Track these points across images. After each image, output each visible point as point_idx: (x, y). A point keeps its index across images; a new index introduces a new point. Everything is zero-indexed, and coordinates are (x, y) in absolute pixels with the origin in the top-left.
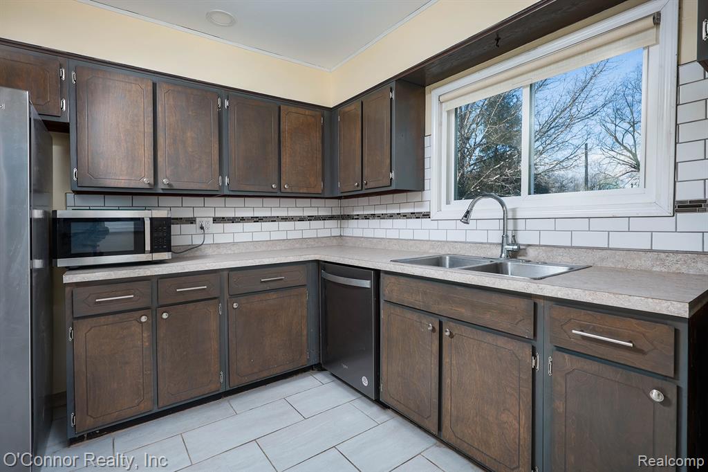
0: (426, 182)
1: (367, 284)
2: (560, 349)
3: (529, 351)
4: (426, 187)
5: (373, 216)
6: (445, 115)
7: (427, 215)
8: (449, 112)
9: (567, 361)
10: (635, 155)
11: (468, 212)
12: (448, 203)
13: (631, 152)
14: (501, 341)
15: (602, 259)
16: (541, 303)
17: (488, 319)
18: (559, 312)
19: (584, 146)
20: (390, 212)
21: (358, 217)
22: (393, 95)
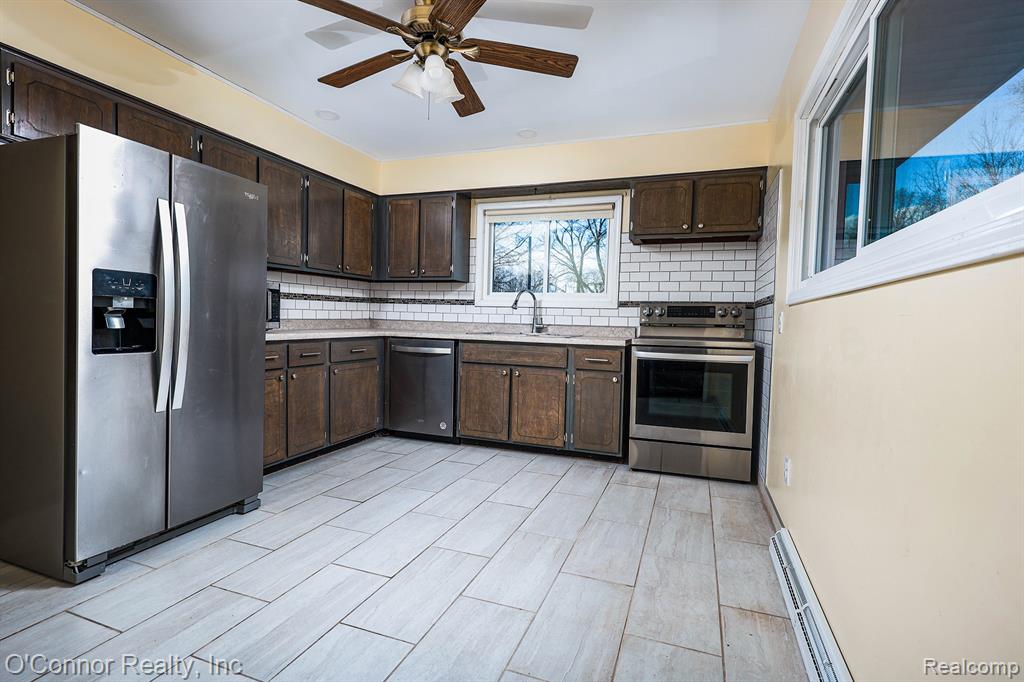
0: (471, 276)
1: (448, 351)
2: (578, 369)
3: (564, 374)
4: (471, 280)
5: (414, 301)
6: (487, 226)
7: (471, 302)
8: (490, 224)
9: (582, 375)
10: (572, 256)
11: (516, 301)
12: (488, 294)
13: (569, 253)
14: (550, 372)
15: (588, 332)
16: (570, 349)
17: (542, 361)
18: (579, 351)
19: (528, 240)
20: (432, 297)
21: (394, 301)
22: (454, 204)
